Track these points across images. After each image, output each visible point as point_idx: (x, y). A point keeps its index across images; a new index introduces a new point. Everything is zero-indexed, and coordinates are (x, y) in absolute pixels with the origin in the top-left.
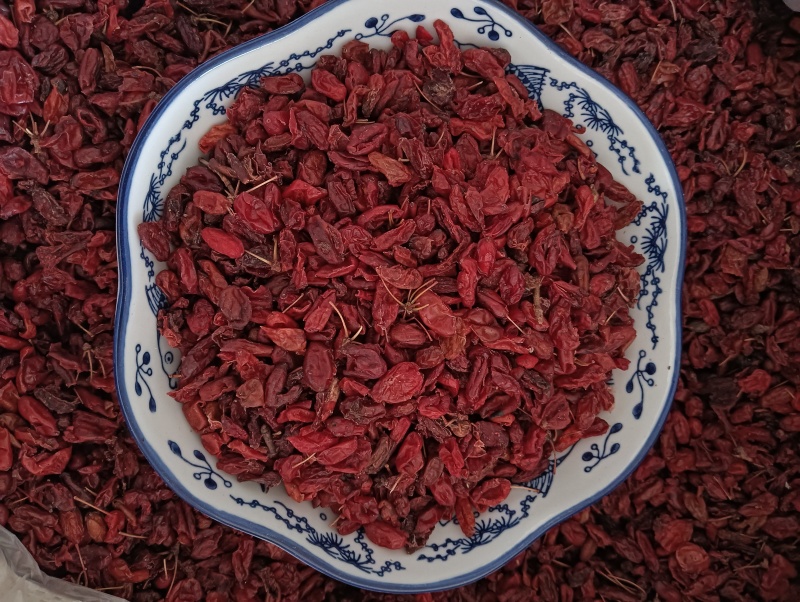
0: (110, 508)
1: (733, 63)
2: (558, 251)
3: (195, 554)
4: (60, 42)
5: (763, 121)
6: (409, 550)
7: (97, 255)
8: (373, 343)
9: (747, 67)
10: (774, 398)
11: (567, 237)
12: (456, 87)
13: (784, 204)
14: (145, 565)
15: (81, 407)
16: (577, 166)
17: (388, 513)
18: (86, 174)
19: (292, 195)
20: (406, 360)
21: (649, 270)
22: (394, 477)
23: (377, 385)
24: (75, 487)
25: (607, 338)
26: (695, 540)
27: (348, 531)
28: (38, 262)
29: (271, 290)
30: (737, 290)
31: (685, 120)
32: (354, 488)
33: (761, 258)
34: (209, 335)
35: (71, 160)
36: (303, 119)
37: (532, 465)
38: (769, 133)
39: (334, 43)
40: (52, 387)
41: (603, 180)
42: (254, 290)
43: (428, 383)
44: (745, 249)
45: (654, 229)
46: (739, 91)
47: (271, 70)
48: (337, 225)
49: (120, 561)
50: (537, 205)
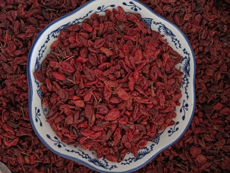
0: (31, 154)
1: (208, 13)
2: (158, 73)
3: (57, 165)
4: (7, 19)
5: (218, 30)
6: (119, 162)
7: (23, 81)
8: (104, 103)
9: (212, 14)
10: (224, 111)
11: (160, 69)
12: (126, 26)
13: (225, 54)
14: (42, 170)
15: (21, 126)
16: (162, 47)
17: (112, 152)
18: (18, 58)
19: (78, 61)
20: (114, 108)
21: (185, 76)
22: (113, 141)
23: (106, 116)
24: (20, 149)
25: (173, 97)
26: (202, 153)
27: (100, 157)
28: (5, 84)
29: (74, 89)
30: (212, 80)
31: (194, 31)
32: (101, 145)
33: (218, 70)
34: (56, 103)
35: (13, 54)
36: (80, 38)
37: (153, 135)
38: (220, 33)
39: (89, 15)
40: (12, 120)
41: (171, 51)
42: (69, 89)
43: (121, 114)
44: (214, 68)
45: (186, 64)
46: (210, 21)
47: (70, 24)
48: (92, 69)
49: (35, 169)
50: (151, 60)
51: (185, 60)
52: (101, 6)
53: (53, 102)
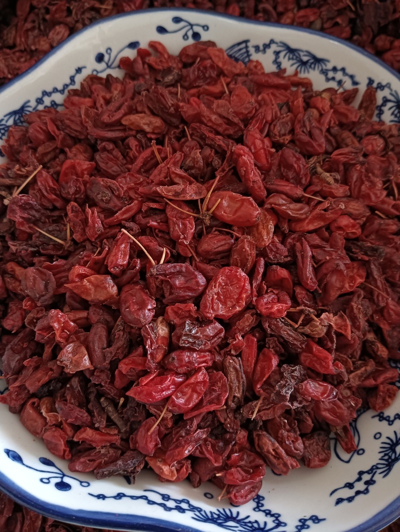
39: (76, 79)
47: (30, 109)
50: (284, 107)
51: (385, 109)
52: (103, 50)
53: (13, 326)
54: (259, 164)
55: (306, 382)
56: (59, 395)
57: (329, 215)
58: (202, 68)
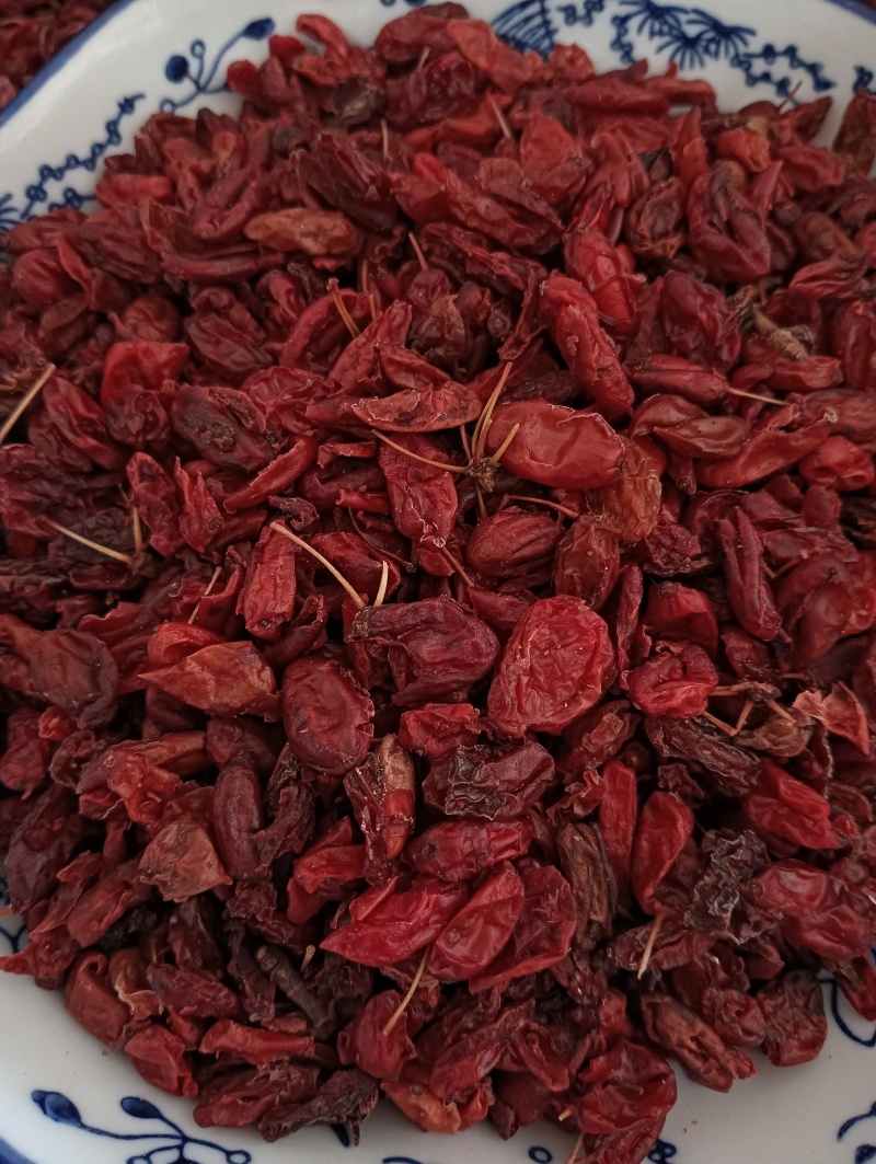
39: (123, 129)
47: (14, 215)
50: (659, 162)
53: (24, 781)
54: (609, 320)
55: (768, 874)
56: (153, 941)
57: (799, 440)
58: (436, 76)
